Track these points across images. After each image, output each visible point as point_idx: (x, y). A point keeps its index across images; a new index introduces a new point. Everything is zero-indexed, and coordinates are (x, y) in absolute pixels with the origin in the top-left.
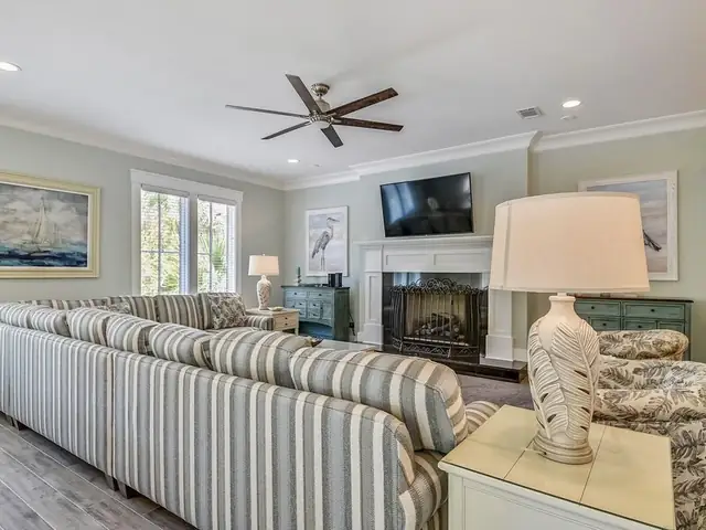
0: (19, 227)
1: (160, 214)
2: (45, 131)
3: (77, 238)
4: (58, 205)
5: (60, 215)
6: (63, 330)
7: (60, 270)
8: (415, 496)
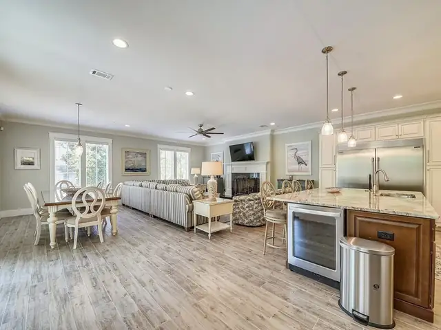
0: (130, 162)
1: (166, 156)
2: (134, 136)
3: (144, 164)
4: (139, 156)
5: (140, 158)
6: (141, 186)
7: (140, 173)
8: (189, 207)
